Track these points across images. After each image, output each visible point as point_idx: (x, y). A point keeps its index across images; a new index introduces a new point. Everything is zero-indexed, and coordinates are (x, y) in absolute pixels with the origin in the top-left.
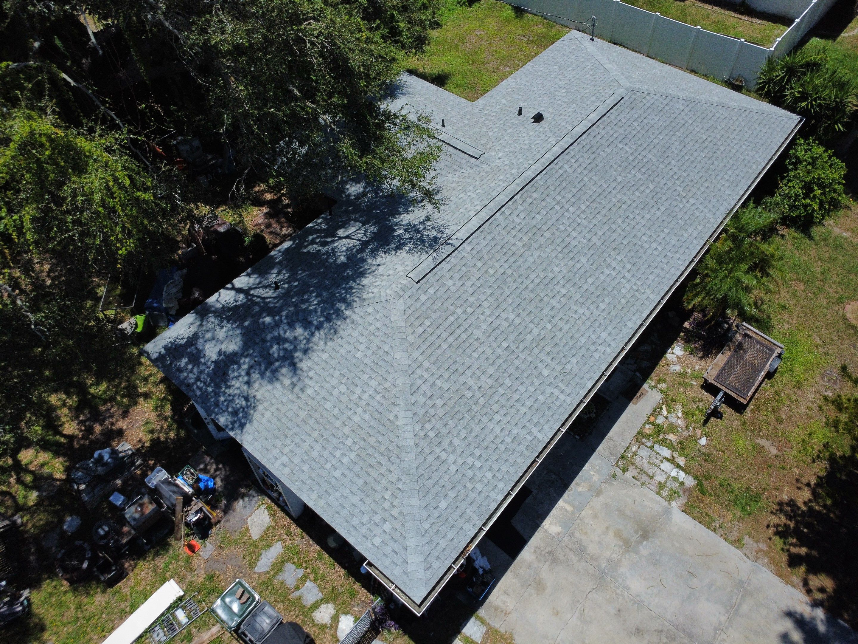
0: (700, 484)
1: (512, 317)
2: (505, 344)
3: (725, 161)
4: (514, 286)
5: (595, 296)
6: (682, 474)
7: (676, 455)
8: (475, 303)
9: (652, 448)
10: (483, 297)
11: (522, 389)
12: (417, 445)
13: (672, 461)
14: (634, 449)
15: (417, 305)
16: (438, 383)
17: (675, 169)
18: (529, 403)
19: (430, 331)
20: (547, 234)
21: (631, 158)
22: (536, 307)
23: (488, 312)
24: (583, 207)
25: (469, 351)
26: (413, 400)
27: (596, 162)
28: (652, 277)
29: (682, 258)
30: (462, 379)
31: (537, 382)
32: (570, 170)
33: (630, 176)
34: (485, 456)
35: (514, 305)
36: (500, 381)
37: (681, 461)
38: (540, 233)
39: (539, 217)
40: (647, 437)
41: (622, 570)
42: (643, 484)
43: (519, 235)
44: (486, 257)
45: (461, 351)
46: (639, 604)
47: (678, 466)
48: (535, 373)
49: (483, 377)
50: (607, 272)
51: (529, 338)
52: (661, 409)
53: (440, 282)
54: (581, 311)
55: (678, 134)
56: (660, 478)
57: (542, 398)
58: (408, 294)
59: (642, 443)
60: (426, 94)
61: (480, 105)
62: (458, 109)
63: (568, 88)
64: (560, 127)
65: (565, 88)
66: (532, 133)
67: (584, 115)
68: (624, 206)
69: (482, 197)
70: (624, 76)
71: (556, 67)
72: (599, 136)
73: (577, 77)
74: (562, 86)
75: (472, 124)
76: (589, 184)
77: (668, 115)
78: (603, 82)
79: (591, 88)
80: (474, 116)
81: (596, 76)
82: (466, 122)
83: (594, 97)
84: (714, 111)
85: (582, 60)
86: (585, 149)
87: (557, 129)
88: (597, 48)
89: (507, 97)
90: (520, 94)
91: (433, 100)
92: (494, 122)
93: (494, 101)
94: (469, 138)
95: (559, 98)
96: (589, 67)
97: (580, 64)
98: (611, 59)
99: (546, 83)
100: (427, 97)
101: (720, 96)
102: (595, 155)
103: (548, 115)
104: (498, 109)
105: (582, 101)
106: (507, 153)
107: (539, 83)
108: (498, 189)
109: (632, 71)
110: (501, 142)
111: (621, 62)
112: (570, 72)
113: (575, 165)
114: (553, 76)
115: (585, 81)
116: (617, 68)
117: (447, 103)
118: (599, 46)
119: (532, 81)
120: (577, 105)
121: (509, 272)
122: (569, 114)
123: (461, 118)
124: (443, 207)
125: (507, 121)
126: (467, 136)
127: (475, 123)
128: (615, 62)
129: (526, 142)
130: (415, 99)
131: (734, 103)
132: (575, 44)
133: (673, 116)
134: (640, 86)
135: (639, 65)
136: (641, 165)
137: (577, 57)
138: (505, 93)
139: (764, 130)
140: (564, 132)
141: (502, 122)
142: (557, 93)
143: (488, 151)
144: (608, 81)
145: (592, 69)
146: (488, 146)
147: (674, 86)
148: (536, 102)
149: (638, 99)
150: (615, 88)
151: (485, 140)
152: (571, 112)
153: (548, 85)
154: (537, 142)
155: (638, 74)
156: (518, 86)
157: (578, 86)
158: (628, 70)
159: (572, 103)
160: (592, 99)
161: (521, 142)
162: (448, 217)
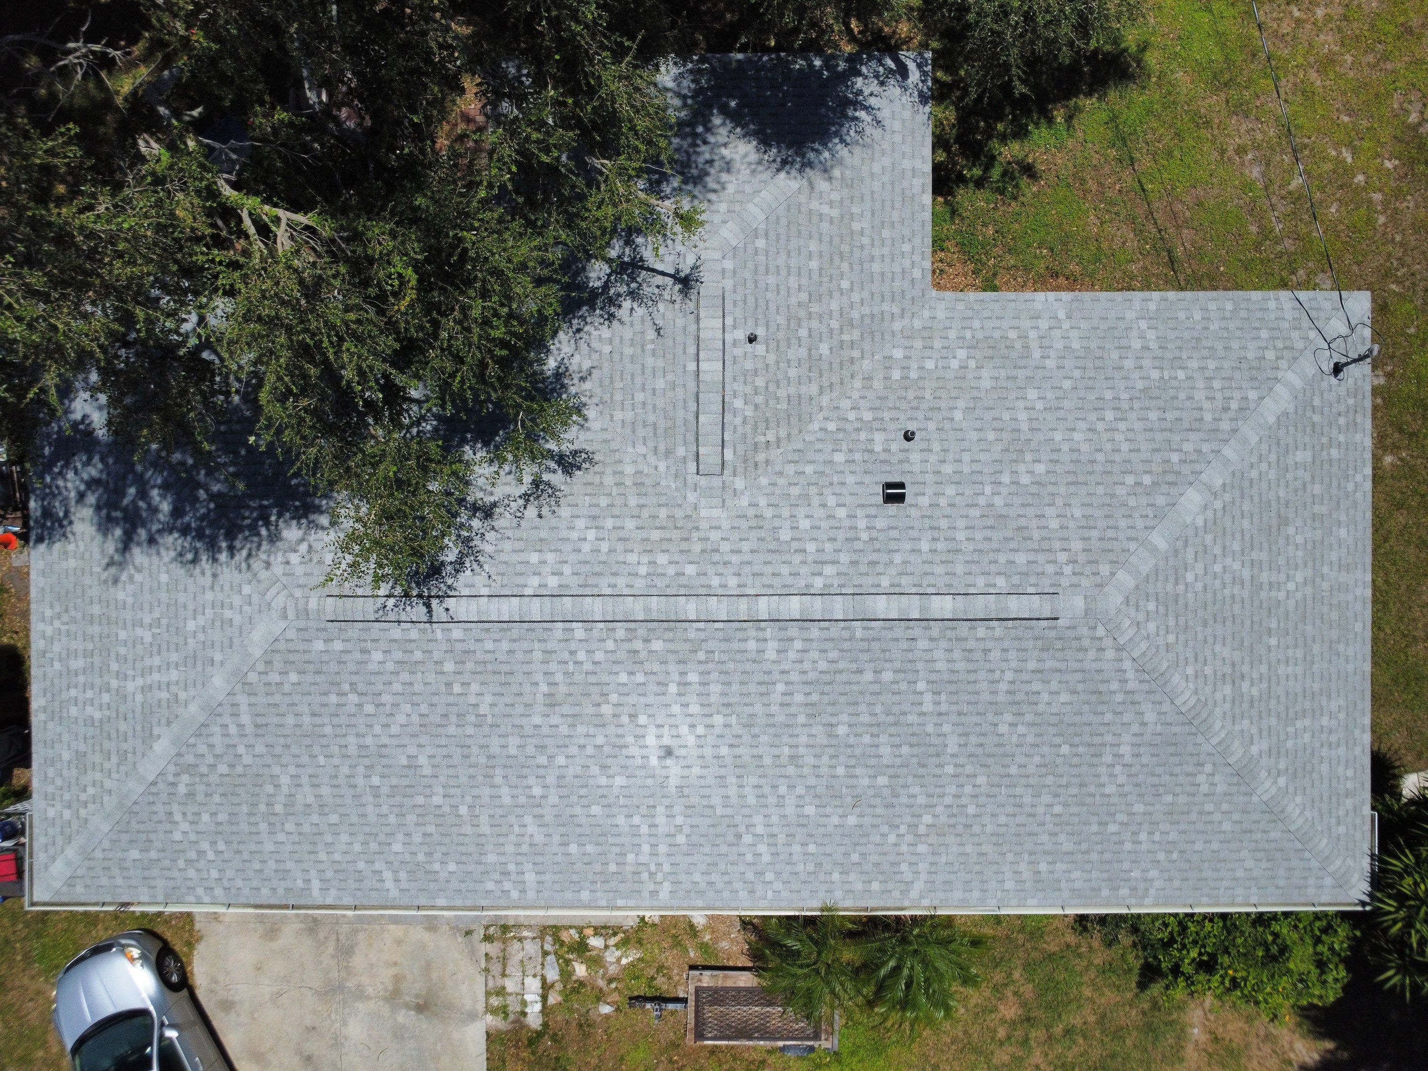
0: (539, 1035)
1: (422, 760)
2: (376, 780)
3: (1084, 846)
4: (470, 730)
5: (578, 830)
6: (538, 1007)
7: (559, 986)
8: (388, 707)
9: (545, 954)
10: (408, 708)
11: (345, 838)
12: (154, 783)
13: (546, 987)
14: (525, 933)
15: (301, 647)
16: (241, 750)
17: (968, 789)
18: (337, 857)
19: (287, 688)
20: (607, 709)
21: (911, 718)
22: (472, 777)
23: (395, 729)
24: (718, 720)
25: (316, 750)
26: (192, 741)
27: (838, 677)
28: (697, 877)
29: (784, 894)
30: (276, 770)
31: (374, 847)
32: (771, 655)
33: (867, 739)
34: (227, 856)
35: (444, 751)
36: (326, 810)
37: (554, 999)
38: (597, 698)
39: (623, 678)
40: (558, 940)
41: (360, 1006)
42: (487, 970)
43: (559, 677)
44: (470, 666)
45: (308, 741)
46: (337, 1043)
47: (544, 998)
48: (382, 837)
49: (307, 789)
50: (636, 820)
51: (420, 800)
52: (615, 934)
53: (363, 644)
54: (531, 829)
55: (1065, 749)
56: (511, 986)
57: (361, 865)
58: (302, 624)
59: (542, 939)
60: (868, 198)
61: (926, 314)
62: (866, 294)
63: (1059, 468)
64: (883, 558)
65: (1057, 461)
66: (842, 513)
67: (947, 579)
68: (791, 770)
69: (586, 569)
70: (1161, 564)
71: (1155, 374)
72: (904, 645)
73: (1118, 458)
74: (1065, 448)
75: (825, 366)
76: (776, 697)
77: (1101, 708)
78: (1110, 533)
79: (1072, 524)
80: (868, 340)
81: (1132, 502)
82: (824, 348)
83: (1031, 557)
84: (1208, 768)
85: (1208, 417)
86: (846, 645)
87: (875, 557)
88: (1291, 409)
89: (978, 354)
90: (1003, 373)
91: (852, 232)
92: (862, 398)
93: (952, 334)
94: (756, 407)
95: (1006, 478)
96: (1175, 458)
97: (1186, 425)
98: (1254, 474)
99: (1066, 404)
100: (856, 210)
101: (1290, 744)
102: (854, 666)
103: (924, 501)
104: (922, 368)
105: (1007, 539)
106: (751, 512)
107: (1067, 384)
108: (621, 582)
109: (1224, 548)
110: (790, 469)
111: (1256, 499)
112: (1139, 426)
113: (792, 655)
114: (1108, 395)
115: (1100, 490)
116: (1200, 521)
117: (872, 259)
118: (1317, 402)
119: (1068, 363)
120: (987, 539)
121: (483, 710)
122: (940, 546)
123: (831, 331)
124: (531, 512)
125: (876, 425)
126: (760, 399)
127: (836, 366)
128: (1237, 493)
129: (805, 524)
130: (815, 205)
131: (1282, 781)
132: (1285, 348)
133: (1108, 717)
134: (1141, 617)
135: (1291, 530)
136: (914, 740)
137: (1219, 395)
138: (997, 334)
139: (1250, 863)
140: (864, 581)
141: (868, 416)
142: (1028, 457)
143: (740, 469)
144: (1116, 545)
145: (1164, 472)
146: (761, 457)
147: (1237, 656)
148: (974, 436)
149: (1086, 642)
150: (1085, 582)
151: (783, 433)
152: (951, 546)
153: (1061, 414)
154: (811, 547)
155: (1218, 568)
156: (1034, 345)
157: (1073, 489)
158: (1219, 541)
159: (990, 522)
160: (1021, 558)
161: (801, 512)
162: (507, 546)
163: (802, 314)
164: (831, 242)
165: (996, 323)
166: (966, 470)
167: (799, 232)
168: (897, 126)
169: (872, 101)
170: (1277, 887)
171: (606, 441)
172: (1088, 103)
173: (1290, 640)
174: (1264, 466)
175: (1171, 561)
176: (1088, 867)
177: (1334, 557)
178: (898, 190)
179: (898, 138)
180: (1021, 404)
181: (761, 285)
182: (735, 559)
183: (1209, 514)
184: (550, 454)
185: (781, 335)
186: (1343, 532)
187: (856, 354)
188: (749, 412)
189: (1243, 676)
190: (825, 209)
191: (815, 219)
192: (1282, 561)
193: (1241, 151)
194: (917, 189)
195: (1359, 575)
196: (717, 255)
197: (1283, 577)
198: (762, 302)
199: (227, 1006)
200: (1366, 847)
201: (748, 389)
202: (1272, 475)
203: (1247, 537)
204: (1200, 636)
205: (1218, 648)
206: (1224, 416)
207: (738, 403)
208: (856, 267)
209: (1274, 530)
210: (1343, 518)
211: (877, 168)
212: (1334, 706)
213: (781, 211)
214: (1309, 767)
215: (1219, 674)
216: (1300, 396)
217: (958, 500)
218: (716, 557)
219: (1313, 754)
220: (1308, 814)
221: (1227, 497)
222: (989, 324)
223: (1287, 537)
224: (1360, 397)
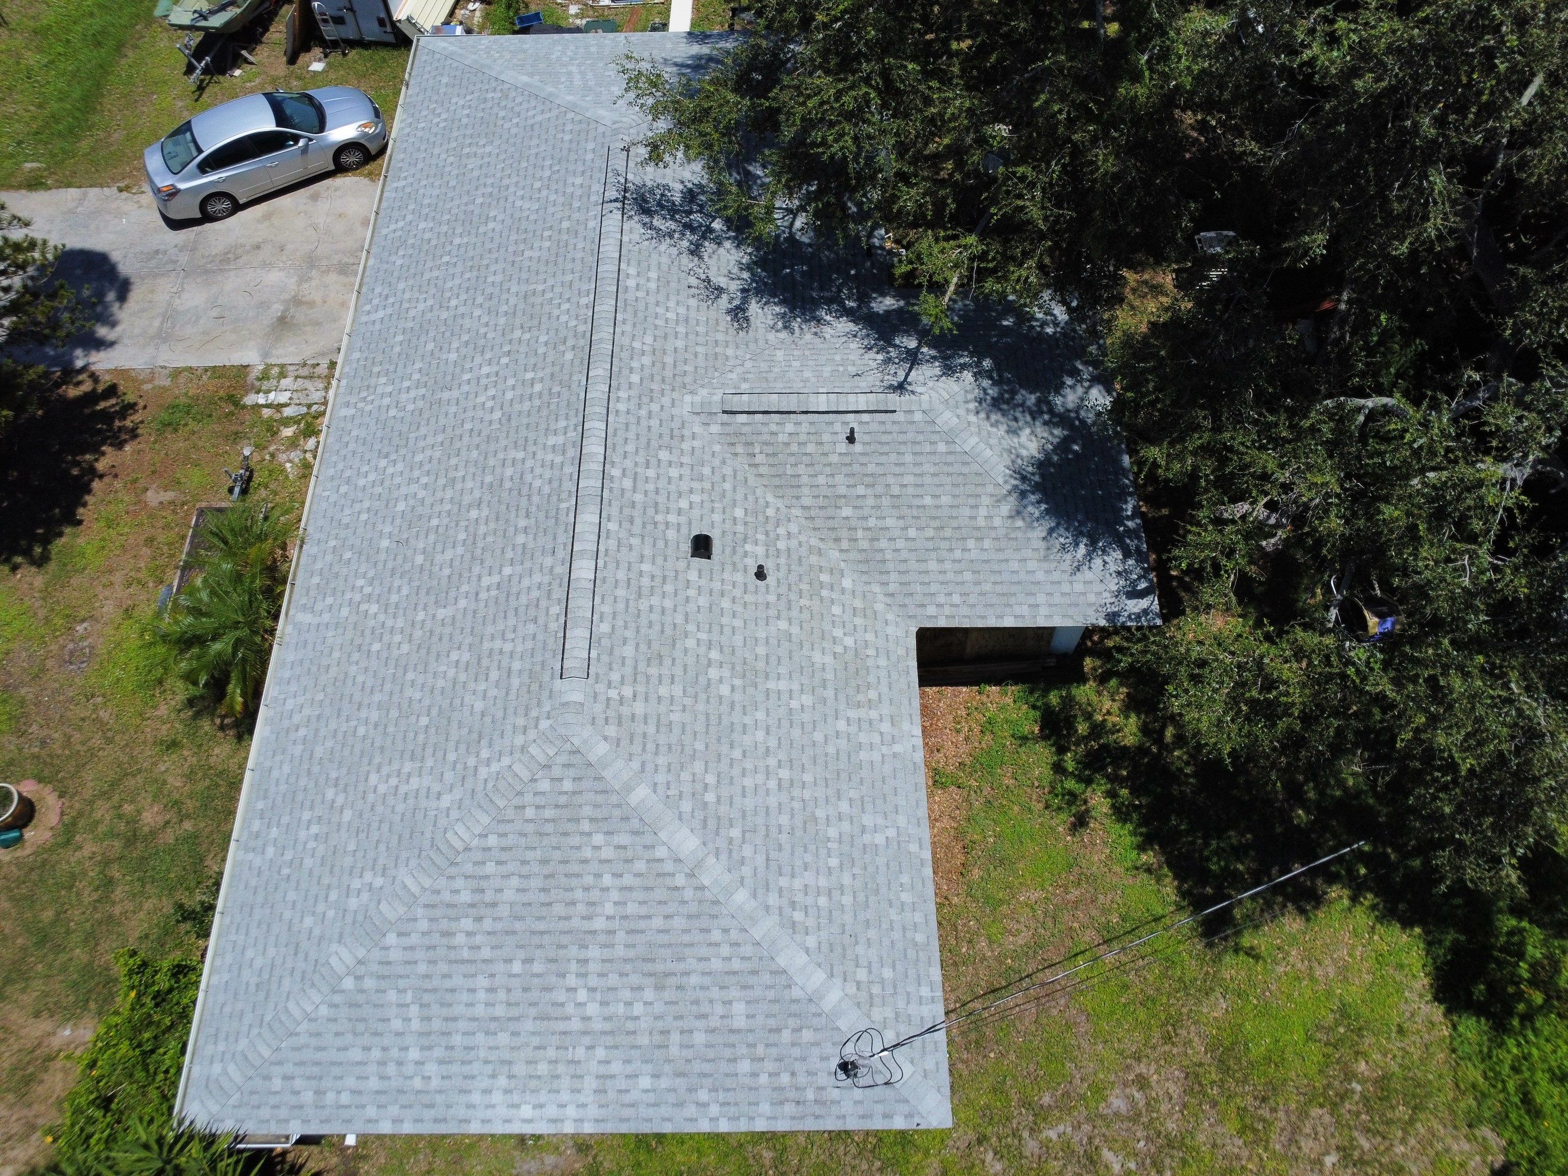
0: (236, 404)
1: (491, 225)
2: (479, 201)
3: (316, 769)
4: (511, 249)
5: (414, 338)
6: (262, 401)
7: (277, 416)
8: (537, 196)
9: (309, 406)
10: (535, 207)
11: (436, 192)
12: (497, 80)
13: (279, 407)
15: (591, 137)
16: (515, 120)
17: (397, 638)
18: (421, 191)
19: (560, 136)
20: (517, 334)
21: (477, 569)
22: (472, 258)
23: (519, 203)
24: (497, 415)
25: (509, 162)
26: (526, 93)
27: (524, 499)
28: (355, 433)
29: (324, 505)
30: (497, 143)
31: (426, 211)
32: (551, 441)
33: (462, 536)
34: (434, 129)
35: (497, 237)
36: (461, 177)
37: (266, 413)
38: (527, 325)
39: (543, 339)
41: (294, 280)
42: (305, 365)
43: (549, 296)
44: (565, 237)
45: (516, 156)
46: (266, 265)
47: (268, 406)
48: (432, 214)
49: (479, 163)
50: (416, 376)
51: (459, 231)
53: (589, 171)
54: (421, 306)
55: (424, 721)
56: (284, 382)
57: (412, 207)
60: (1001, 556)
61: (890, 617)
62: (904, 555)
63: (725, 708)
64: (637, 529)
65: (732, 709)
66: (684, 504)
67: (610, 581)
68: (441, 481)
69: (641, 306)
70: (614, 799)
71: (832, 832)
72: (549, 546)
73: (736, 772)
74: (747, 720)
75: (830, 512)
76: (512, 454)
77: (463, 747)
78: (650, 747)
79: (663, 709)
80: (859, 557)
81: (686, 776)
82: (847, 512)
83: (629, 662)
84: (379, 882)
85: (784, 882)
86: (555, 498)
87: (638, 521)
88: (796, 993)
89: (850, 656)
90: (830, 676)
91: (964, 539)
92: (800, 544)
93: (870, 637)
94: (787, 444)
95: (714, 655)
96: (735, 833)
97: (773, 855)
98: (716, 936)
99: (796, 732)
100: (987, 544)
101: (392, 996)
102: (534, 509)
103: (693, 575)
104: (832, 602)
105: (649, 643)
106: (687, 433)
107: (818, 736)
108: (628, 328)
109: (629, 889)
110: (728, 471)
111: (686, 938)
112: (772, 801)
113: (550, 457)
114: (808, 777)
115: (700, 746)
116: (661, 852)
117: (941, 561)
118: (807, 1035)
119: (843, 743)
120: (650, 625)
121: (528, 254)
122: (646, 581)
123: (865, 518)
124: (693, 281)
125: (772, 551)
126: (794, 448)
127: (831, 523)
128: (693, 908)
129: (674, 472)
130: (986, 500)
131: (349, 983)
132: (871, 996)
133: (451, 757)
134: (557, 771)
135: (649, 994)
136: (455, 578)
137: (809, 901)
138: (871, 679)
139: (259, 962)
140: (614, 511)
141: (781, 545)
142: (738, 682)
143: (728, 429)
144: (636, 748)
145: (719, 818)
146: (740, 449)
147: (504, 911)
148: (762, 634)
149: (534, 713)
150: (599, 708)
151: (763, 470)
152: (645, 591)
153: (785, 723)
154: (651, 473)
155: (607, 880)
156: (862, 713)
157: (702, 718)
158: (637, 882)
159: (668, 631)
160: (629, 651)
161: (686, 471)
162: (665, 260)
163: (879, 489)
164: (951, 517)
165: (884, 682)
166: (725, 620)
167: (957, 485)
168: (1079, 587)
169: (1097, 562)
170: (223, 1005)
171: (756, 341)
172: (1169, 889)
173: (517, 995)
174: (725, 951)
175: (617, 813)
176: (292, 780)
177: (616, 1067)
178: (1014, 589)
179: (1066, 588)
180: (796, 687)
181: (903, 448)
182: (643, 413)
183: (669, 867)
184: (745, 300)
185: (856, 468)
186: (645, 1082)
187: (845, 545)
188: (782, 438)
189: (479, 919)
190: (983, 512)
191: (972, 501)
192: (613, 980)
193: (1142, 1082)
194: (1018, 610)
195: (593, 1111)
196: (925, 406)
197: (593, 981)
198: (886, 449)
199: (315, 197)
200: (249, 1127)
201: (803, 438)
202: (716, 965)
203: (642, 924)
204: (530, 855)
205: (515, 881)
206: (785, 902)
207: (790, 428)
208: (930, 545)
209: (649, 967)
210: (664, 1083)
211: (1032, 565)
212: (431, 1068)
213: (975, 467)
214: (361, 1027)
215: (484, 884)
216: (813, 1009)
217: (692, 607)
218: (645, 400)
219: (376, 1034)
220: (304, 1026)
221: (688, 894)
222: (883, 673)
223: (640, 988)
224: (817, 1110)
